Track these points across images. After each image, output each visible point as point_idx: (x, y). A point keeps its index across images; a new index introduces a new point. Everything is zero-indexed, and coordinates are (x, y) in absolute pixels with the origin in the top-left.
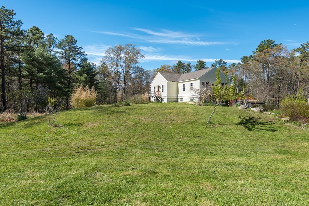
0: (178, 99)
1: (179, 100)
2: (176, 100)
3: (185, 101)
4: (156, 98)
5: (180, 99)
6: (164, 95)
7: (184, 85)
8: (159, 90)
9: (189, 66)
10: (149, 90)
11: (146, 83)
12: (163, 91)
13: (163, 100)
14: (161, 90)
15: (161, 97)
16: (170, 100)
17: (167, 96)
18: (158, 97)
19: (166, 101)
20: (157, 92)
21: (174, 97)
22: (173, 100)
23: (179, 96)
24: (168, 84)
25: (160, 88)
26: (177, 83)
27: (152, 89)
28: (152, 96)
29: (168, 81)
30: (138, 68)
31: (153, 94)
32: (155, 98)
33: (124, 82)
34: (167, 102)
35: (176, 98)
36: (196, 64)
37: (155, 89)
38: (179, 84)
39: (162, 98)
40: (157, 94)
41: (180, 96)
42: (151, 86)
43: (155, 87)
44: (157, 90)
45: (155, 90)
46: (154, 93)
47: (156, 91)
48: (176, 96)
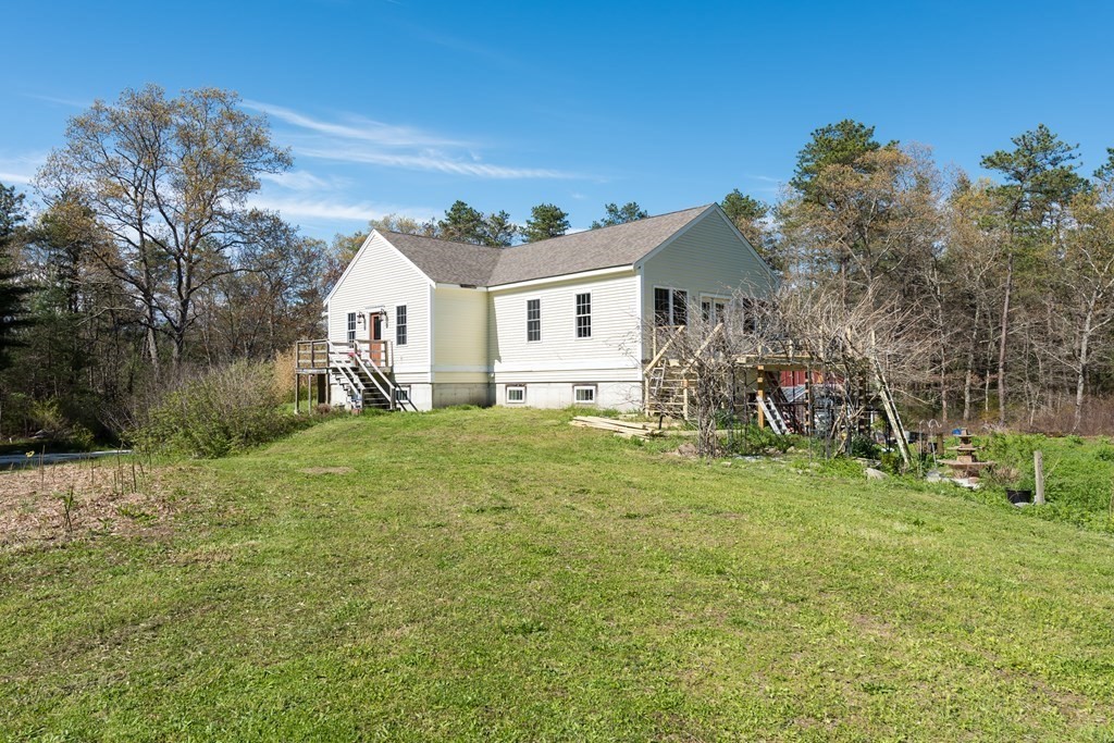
0: (490, 386)
1: (501, 395)
2: (480, 392)
3: (537, 398)
4: (362, 387)
5: (508, 385)
6: (412, 365)
7: (534, 306)
8: (377, 334)
9: (501, 225)
10: (318, 333)
11: (302, 295)
12: (402, 340)
13: (404, 394)
14: (389, 332)
15: (391, 376)
16: (448, 394)
17: (429, 370)
18: (376, 375)
19: (421, 399)
20: (366, 347)
21: (472, 374)
22: (464, 394)
23: (497, 367)
24: (436, 297)
25: (383, 324)
26: (489, 296)
27: (336, 329)
28: (336, 370)
29: (437, 282)
30: (256, 216)
31: (339, 358)
32: (357, 379)
33: (179, 289)
34: (430, 408)
35: (480, 379)
36: (529, 222)
37: (352, 326)
38: (497, 300)
39: (398, 379)
40: (366, 356)
41: (504, 371)
42: (326, 309)
43: (352, 316)
44: (363, 332)
45: (352, 335)
46: (346, 349)
47: (358, 337)
48: (484, 369)
